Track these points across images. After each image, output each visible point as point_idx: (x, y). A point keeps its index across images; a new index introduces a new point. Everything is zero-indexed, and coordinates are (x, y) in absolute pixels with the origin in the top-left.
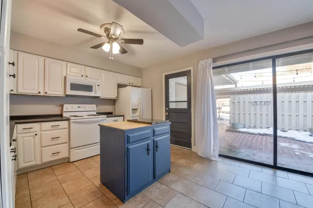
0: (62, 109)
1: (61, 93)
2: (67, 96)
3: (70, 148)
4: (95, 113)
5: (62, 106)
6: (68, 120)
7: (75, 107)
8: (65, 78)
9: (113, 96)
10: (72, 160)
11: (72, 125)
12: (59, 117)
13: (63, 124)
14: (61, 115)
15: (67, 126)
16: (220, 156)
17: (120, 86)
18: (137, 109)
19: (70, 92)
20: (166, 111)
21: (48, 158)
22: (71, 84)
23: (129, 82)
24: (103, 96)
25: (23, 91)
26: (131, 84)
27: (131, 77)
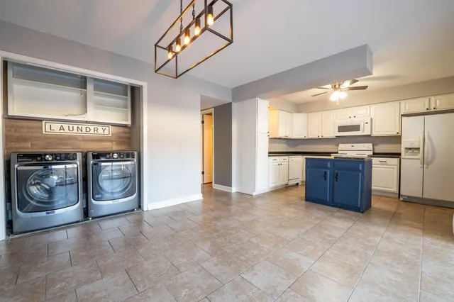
0: (338, 149)
1: (332, 135)
2: (337, 137)
5: (337, 146)
7: (348, 146)
9: (393, 132)
18: (418, 149)
19: (338, 134)
22: (339, 127)
23: (427, 107)
24: (375, 134)
25: (310, 137)
26: (433, 110)
27: (433, 98)
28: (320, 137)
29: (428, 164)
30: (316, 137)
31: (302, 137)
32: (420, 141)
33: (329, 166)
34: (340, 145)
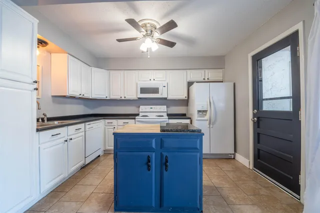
0: (139, 110)
1: (135, 97)
2: (140, 98)
4: (165, 114)
9: (183, 96)
13: (131, 122)
17: (191, 83)
18: (206, 111)
19: (140, 95)
20: (254, 115)
22: (141, 88)
23: (203, 78)
24: (170, 97)
25: (112, 97)
26: (206, 80)
27: (207, 71)
28: (123, 98)
29: (213, 125)
30: (118, 97)
31: (104, 97)
32: (208, 105)
33: (154, 146)
34: (141, 107)
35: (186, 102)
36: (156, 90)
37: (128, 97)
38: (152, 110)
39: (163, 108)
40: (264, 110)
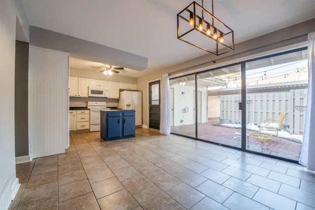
1: (86, 96)
2: (89, 97)
3: (90, 124)
4: (105, 107)
5: (87, 103)
6: (89, 109)
7: (93, 103)
8: (88, 87)
9: (117, 97)
10: (91, 131)
11: (91, 112)
12: (86, 108)
13: (87, 112)
14: (87, 108)
15: (89, 113)
16: (171, 133)
17: (121, 90)
18: (130, 105)
19: (90, 95)
20: (149, 107)
21: (79, 128)
22: (91, 90)
23: (127, 88)
24: (109, 97)
26: (129, 89)
27: (129, 84)
28: (77, 96)
30: (74, 95)
32: (131, 102)
33: (120, 115)
34: (88, 102)
35: (117, 100)
36: (101, 92)
37: (81, 96)
38: (96, 105)
39: (104, 103)
40: (152, 104)
